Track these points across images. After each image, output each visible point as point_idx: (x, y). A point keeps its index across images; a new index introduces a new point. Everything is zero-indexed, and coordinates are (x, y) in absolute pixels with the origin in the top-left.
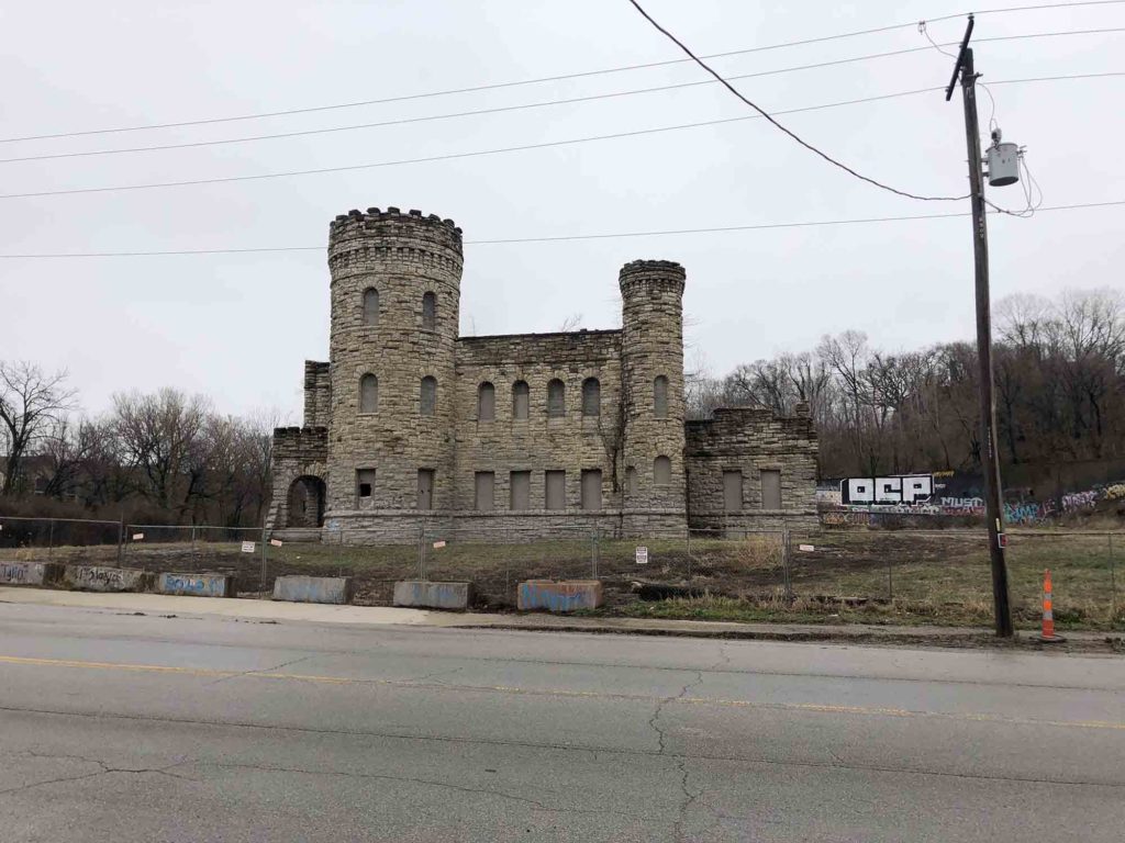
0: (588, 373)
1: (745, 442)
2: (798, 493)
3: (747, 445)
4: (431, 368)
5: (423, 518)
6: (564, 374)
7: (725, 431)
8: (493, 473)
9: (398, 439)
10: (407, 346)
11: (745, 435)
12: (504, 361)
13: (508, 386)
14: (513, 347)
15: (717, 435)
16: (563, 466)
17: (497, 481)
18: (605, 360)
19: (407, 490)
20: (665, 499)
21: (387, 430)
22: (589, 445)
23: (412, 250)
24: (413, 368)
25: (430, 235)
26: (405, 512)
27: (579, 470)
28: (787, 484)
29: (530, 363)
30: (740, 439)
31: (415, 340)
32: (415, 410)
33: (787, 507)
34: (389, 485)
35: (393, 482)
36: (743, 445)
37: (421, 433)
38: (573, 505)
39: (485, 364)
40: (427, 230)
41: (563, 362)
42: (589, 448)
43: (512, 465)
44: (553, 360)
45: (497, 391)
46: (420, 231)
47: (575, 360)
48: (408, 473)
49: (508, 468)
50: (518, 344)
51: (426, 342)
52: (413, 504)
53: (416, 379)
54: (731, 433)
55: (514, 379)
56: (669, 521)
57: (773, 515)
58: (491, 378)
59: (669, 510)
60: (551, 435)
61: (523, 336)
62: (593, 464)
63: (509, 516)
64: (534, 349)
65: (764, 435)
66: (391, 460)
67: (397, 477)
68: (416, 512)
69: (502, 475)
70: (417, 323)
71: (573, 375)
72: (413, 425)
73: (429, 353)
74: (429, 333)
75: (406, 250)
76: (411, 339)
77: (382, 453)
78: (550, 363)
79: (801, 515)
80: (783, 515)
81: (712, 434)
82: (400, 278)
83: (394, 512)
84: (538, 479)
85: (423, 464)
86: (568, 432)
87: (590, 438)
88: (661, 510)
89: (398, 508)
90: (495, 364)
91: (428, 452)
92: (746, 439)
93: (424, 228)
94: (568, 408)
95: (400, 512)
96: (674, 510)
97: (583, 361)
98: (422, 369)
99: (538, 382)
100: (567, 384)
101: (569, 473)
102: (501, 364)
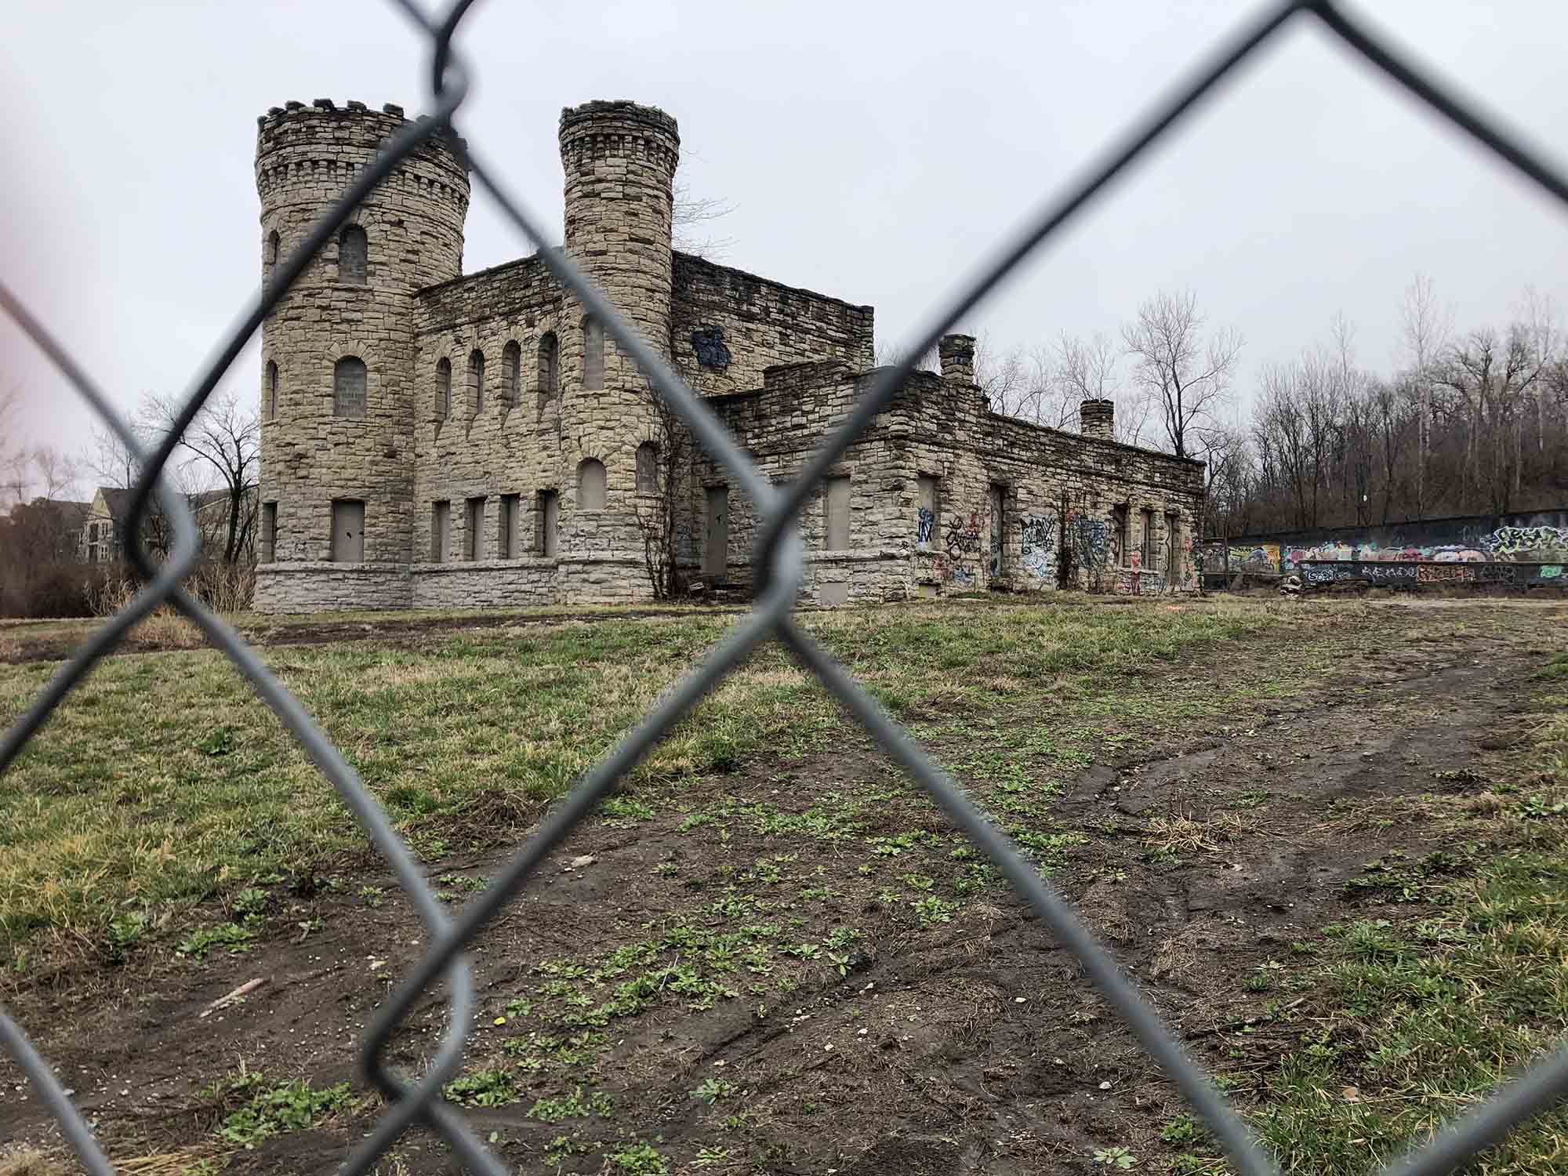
0: (544, 325)
1: (802, 426)
2: (871, 518)
3: (806, 432)
4: (352, 344)
5: (340, 576)
6: (520, 332)
7: (777, 408)
8: (448, 502)
9: (300, 456)
10: (313, 314)
11: (805, 413)
12: (458, 321)
13: (465, 361)
14: (466, 295)
15: (765, 416)
16: (518, 488)
17: (452, 516)
19: (314, 532)
20: (592, 536)
21: (289, 444)
22: (545, 448)
23: (315, 163)
24: (320, 346)
25: (345, 134)
26: (310, 565)
27: (533, 493)
28: (858, 501)
29: (483, 320)
30: (796, 421)
31: (325, 302)
32: (324, 412)
33: (856, 544)
34: (290, 526)
35: (294, 522)
36: (799, 433)
37: (336, 445)
38: (526, 551)
39: (442, 329)
40: (340, 128)
41: (519, 311)
42: (545, 454)
43: (468, 489)
44: (508, 309)
45: (454, 372)
46: (326, 131)
47: (531, 305)
48: (316, 507)
49: (462, 493)
50: (471, 289)
51: (343, 305)
52: (324, 554)
53: (325, 363)
54: (787, 411)
55: (469, 349)
56: (596, 574)
57: (836, 561)
58: (448, 351)
59: (595, 555)
60: (506, 437)
61: (478, 276)
62: (548, 481)
63: (463, 570)
65: (828, 410)
66: (294, 487)
67: (300, 513)
68: (327, 565)
69: (458, 507)
70: (326, 276)
71: (529, 332)
72: (322, 434)
73: (348, 321)
74: (350, 290)
75: (307, 164)
76: (318, 302)
77: (284, 479)
78: (505, 315)
79: (875, 559)
80: (849, 560)
81: (759, 417)
82: (304, 210)
83: (296, 565)
84: (492, 511)
85: (338, 493)
86: (524, 429)
88: (583, 555)
89: (302, 560)
90: (452, 327)
91: (348, 473)
92: (804, 420)
93: (334, 124)
94: (524, 389)
95: (303, 565)
96: (607, 555)
97: (540, 306)
98: (335, 348)
99: (494, 349)
100: (523, 348)
101: (524, 498)
102: (456, 326)
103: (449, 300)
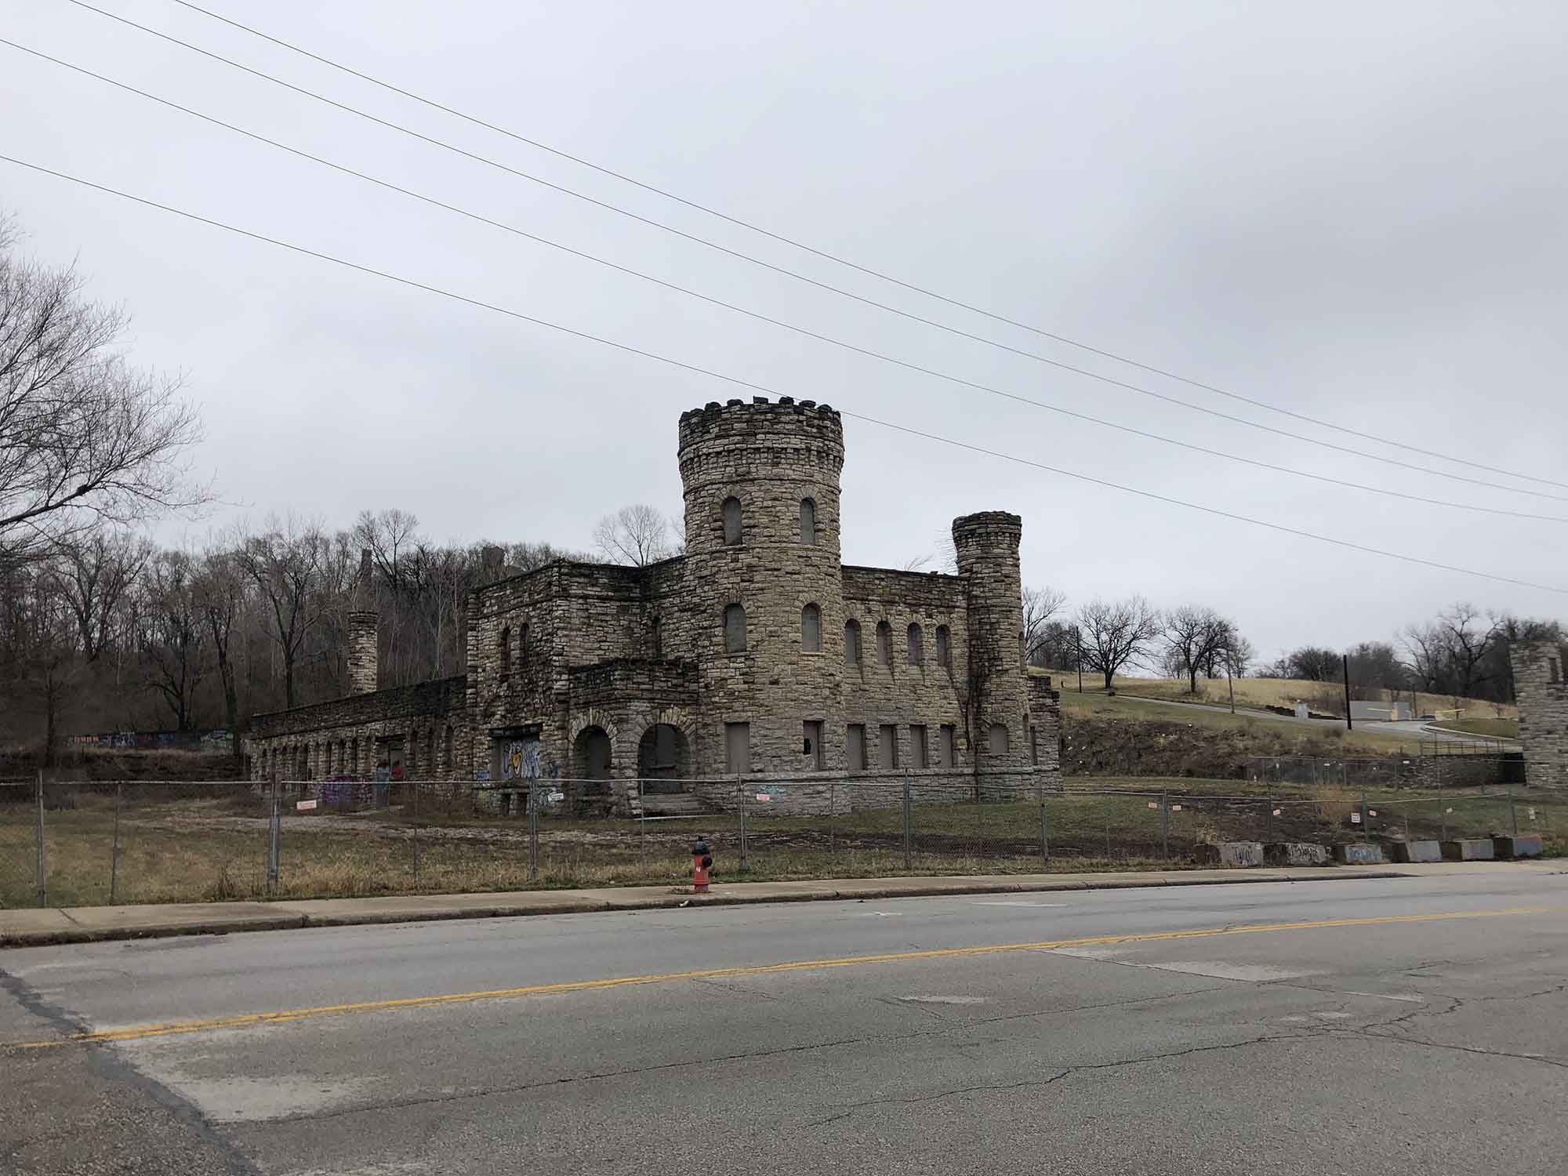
0: (940, 620)
2: (1048, 749)
6: (921, 618)
8: (864, 725)
9: (836, 685)
12: (870, 598)
13: (873, 626)
14: (877, 582)
16: (925, 720)
17: (868, 737)
18: (955, 607)
22: (945, 698)
27: (939, 726)
28: (1041, 740)
29: (892, 603)
33: (1041, 762)
38: (935, 764)
39: (851, 599)
41: (920, 605)
42: (945, 701)
43: (883, 717)
44: (914, 602)
45: (863, 632)
47: (930, 605)
49: (878, 720)
50: (883, 579)
55: (878, 618)
58: (858, 615)
60: (913, 686)
61: (887, 571)
62: (950, 719)
63: (882, 776)
64: (896, 588)
69: (873, 730)
71: (928, 621)
77: (829, 702)
78: (910, 605)
79: (1050, 770)
84: (904, 735)
86: (928, 683)
87: (946, 691)
90: (862, 600)
94: (926, 656)
97: (937, 607)
99: (899, 623)
100: (923, 630)
101: (931, 728)
102: (867, 600)
103: (860, 580)
